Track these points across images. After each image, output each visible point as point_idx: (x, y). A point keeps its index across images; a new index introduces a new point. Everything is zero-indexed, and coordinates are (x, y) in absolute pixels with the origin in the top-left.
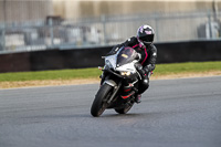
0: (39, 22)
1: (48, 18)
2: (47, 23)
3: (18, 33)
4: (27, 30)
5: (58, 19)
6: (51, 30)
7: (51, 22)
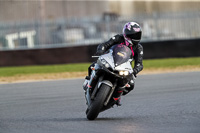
0: (97, 18)
1: (105, 14)
2: (104, 19)
3: (77, 27)
4: (86, 26)
5: (114, 16)
6: (108, 26)
7: (108, 18)
